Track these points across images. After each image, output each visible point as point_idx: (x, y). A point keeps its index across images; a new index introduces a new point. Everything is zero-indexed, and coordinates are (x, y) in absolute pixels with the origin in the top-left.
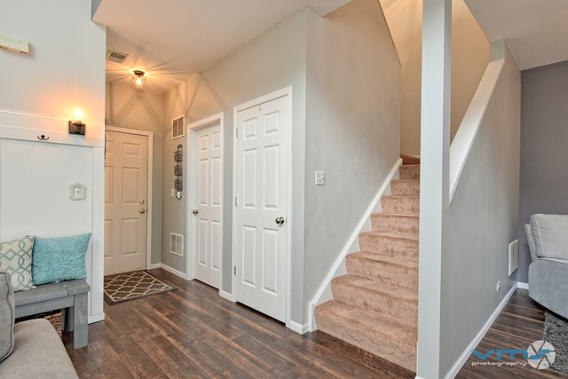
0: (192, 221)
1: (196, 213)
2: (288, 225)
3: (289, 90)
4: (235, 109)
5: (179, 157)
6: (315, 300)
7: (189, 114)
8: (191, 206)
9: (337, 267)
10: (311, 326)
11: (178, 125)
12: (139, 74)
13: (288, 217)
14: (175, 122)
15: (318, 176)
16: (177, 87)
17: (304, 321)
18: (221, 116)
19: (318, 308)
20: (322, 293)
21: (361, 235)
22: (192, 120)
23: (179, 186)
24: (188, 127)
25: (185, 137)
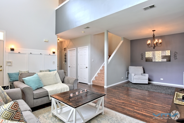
0: (69, 68)
1: (69, 67)
2: (88, 68)
3: (88, 46)
4: (78, 48)
5: (65, 56)
6: (92, 80)
7: (68, 47)
8: (69, 66)
9: (96, 75)
10: (92, 84)
11: (65, 49)
12: (59, 40)
13: (88, 67)
14: (64, 48)
15: (92, 60)
16: (65, 41)
17: (91, 83)
18: (75, 49)
19: (93, 81)
20: (93, 79)
21: (100, 70)
22: (69, 48)
23: (66, 61)
24: (68, 50)
25: (67, 52)
